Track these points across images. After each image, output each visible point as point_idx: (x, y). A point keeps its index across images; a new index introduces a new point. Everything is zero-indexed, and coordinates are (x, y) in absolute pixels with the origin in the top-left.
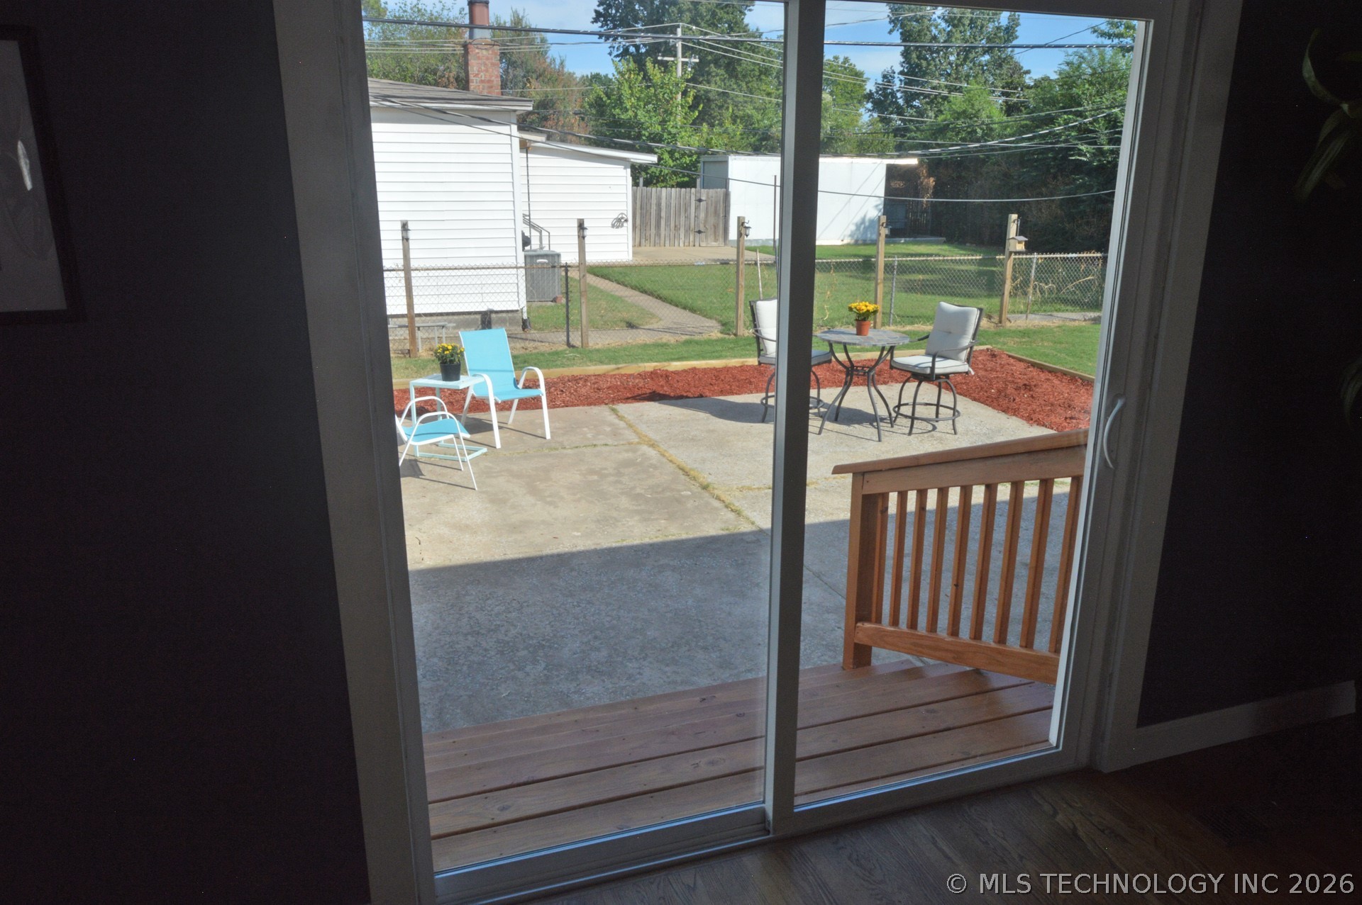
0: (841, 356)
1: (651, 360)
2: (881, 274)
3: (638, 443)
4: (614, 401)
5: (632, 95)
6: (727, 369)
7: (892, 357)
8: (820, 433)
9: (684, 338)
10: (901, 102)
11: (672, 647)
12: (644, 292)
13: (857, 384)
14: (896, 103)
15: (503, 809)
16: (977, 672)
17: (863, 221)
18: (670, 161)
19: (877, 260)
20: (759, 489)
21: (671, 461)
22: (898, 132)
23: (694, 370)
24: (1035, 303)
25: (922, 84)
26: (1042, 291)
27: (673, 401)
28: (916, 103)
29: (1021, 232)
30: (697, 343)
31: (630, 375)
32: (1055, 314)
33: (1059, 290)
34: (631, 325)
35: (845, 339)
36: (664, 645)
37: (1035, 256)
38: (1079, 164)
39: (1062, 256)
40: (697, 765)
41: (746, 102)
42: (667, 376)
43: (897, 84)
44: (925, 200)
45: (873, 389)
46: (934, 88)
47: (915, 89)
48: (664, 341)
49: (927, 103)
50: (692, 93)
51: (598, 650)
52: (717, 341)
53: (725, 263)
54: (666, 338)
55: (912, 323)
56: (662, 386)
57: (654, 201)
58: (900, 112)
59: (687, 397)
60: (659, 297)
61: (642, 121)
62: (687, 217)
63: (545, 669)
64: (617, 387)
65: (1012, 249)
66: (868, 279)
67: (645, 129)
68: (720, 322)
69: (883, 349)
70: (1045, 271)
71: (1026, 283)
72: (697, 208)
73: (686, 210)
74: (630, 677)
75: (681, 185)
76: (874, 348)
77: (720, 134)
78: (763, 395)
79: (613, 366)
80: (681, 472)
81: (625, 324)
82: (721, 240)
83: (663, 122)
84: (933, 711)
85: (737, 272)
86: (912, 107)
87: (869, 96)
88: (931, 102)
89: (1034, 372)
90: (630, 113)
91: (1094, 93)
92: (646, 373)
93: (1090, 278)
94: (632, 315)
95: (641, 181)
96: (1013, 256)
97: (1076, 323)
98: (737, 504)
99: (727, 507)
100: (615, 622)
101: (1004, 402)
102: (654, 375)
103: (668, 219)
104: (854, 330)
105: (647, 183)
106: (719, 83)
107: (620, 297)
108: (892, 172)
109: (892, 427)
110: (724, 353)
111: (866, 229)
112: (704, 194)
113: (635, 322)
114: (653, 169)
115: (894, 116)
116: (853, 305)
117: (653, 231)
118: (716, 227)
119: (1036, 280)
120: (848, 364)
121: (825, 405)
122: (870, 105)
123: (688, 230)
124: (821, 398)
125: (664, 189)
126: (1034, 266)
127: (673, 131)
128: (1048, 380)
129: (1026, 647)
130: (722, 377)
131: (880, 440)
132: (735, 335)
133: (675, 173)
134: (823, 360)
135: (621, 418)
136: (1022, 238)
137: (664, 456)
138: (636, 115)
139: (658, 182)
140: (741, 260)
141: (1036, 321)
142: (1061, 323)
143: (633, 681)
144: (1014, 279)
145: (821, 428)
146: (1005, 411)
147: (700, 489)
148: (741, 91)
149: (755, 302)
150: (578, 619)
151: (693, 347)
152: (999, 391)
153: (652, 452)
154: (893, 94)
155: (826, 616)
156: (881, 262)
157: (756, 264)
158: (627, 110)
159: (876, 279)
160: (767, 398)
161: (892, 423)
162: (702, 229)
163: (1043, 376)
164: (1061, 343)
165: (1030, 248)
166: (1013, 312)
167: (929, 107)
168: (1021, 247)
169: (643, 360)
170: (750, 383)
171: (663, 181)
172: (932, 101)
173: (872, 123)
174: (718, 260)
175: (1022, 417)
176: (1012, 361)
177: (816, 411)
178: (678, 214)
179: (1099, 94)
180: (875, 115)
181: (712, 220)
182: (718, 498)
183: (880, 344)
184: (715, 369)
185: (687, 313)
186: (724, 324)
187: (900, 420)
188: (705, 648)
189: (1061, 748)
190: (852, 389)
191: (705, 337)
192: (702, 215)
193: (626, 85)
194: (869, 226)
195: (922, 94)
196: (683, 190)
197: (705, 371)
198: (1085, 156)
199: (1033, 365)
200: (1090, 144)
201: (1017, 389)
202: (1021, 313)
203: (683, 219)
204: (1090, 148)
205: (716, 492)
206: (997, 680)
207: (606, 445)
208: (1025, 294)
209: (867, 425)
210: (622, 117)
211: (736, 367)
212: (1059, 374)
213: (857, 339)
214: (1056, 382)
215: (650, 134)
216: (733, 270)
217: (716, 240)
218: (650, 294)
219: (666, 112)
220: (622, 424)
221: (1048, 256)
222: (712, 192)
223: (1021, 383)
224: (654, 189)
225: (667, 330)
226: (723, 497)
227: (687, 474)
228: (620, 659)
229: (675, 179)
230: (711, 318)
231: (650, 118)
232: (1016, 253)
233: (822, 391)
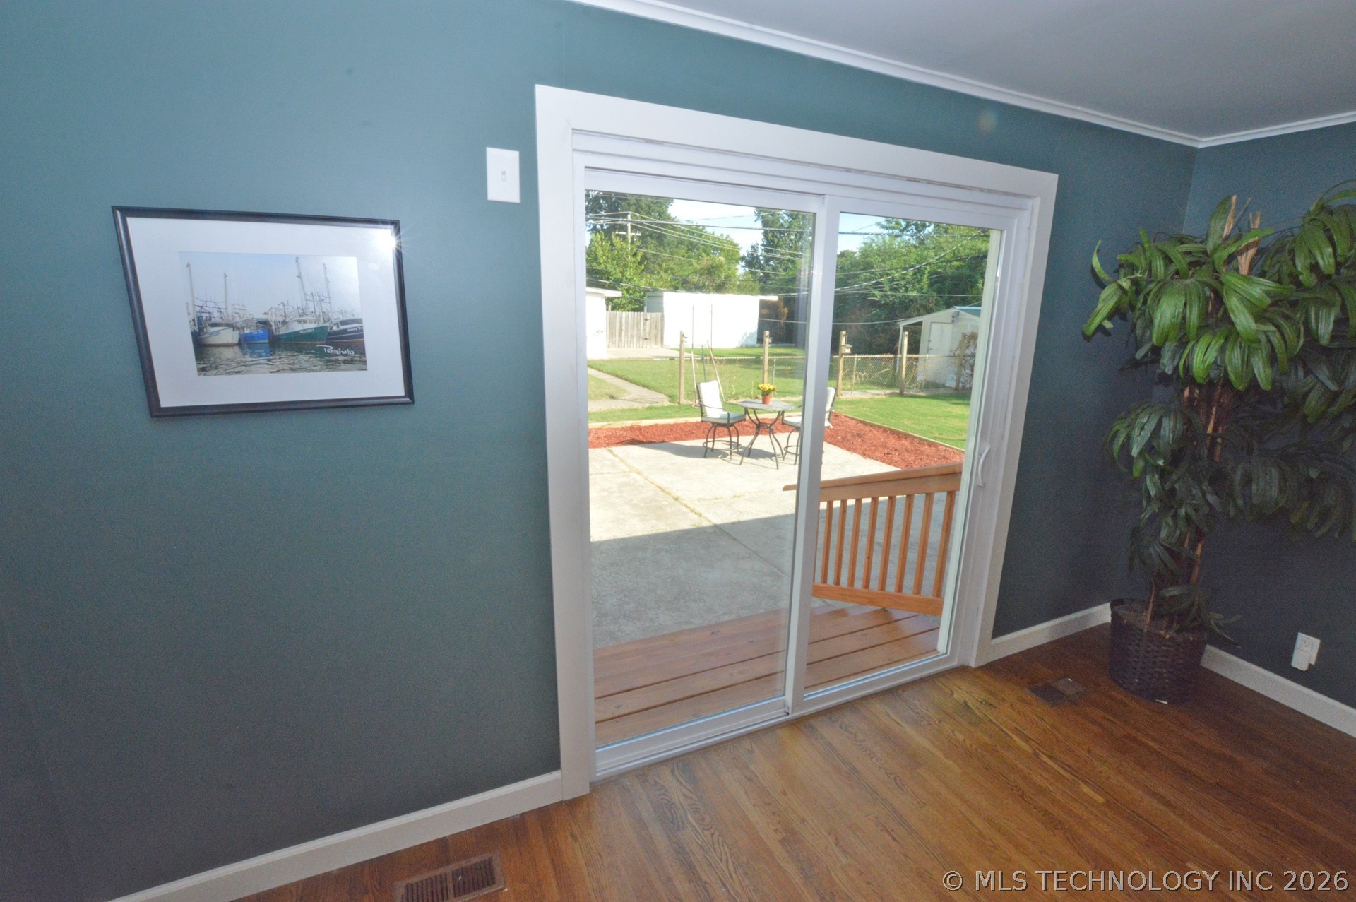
0: (753, 416)
1: (629, 419)
2: (766, 366)
3: (630, 472)
4: (609, 444)
5: (604, 255)
6: (677, 425)
7: (783, 417)
8: (741, 464)
9: (647, 405)
10: (762, 262)
11: (675, 600)
12: (617, 376)
13: (762, 434)
14: (760, 263)
15: (618, 707)
16: (884, 610)
17: (745, 334)
18: (628, 295)
19: (764, 358)
20: (710, 499)
21: (652, 483)
22: (760, 280)
23: (656, 425)
24: (856, 384)
25: (776, 252)
26: (860, 377)
27: (646, 445)
28: (771, 263)
29: (848, 342)
30: (656, 408)
31: (617, 429)
32: (868, 391)
33: (870, 376)
34: (612, 397)
35: (756, 406)
36: (669, 599)
37: (856, 356)
38: (875, 302)
39: (871, 356)
40: (732, 675)
41: (669, 260)
42: (640, 429)
43: (760, 252)
44: (782, 321)
45: (772, 436)
46: (782, 254)
47: (771, 255)
48: (635, 407)
49: (778, 263)
50: (640, 254)
51: (628, 603)
52: (668, 407)
53: (672, 359)
54: (636, 405)
55: (784, 396)
56: (638, 436)
57: (618, 320)
58: (762, 268)
59: (655, 442)
60: (626, 380)
61: (610, 270)
62: (639, 330)
63: (596, 617)
64: (610, 436)
65: (843, 352)
66: (759, 369)
67: (612, 276)
68: (666, 395)
69: (779, 412)
70: (862, 366)
71: (851, 372)
72: (644, 324)
73: (637, 326)
74: (651, 620)
75: (634, 310)
76: (774, 411)
77: (657, 280)
78: (705, 441)
79: (606, 423)
80: (659, 489)
81: (608, 397)
82: (659, 344)
83: (622, 272)
84: (865, 635)
85: (680, 365)
86: (769, 265)
87: (743, 258)
88: (780, 263)
89: (861, 426)
90: (603, 266)
91: (880, 260)
92: (627, 427)
93: (887, 369)
94: (613, 391)
95: (610, 307)
96: (844, 356)
97: (880, 397)
98: (698, 510)
99: (692, 511)
100: (636, 585)
101: (847, 444)
102: (632, 428)
103: (627, 331)
104: (761, 401)
105: (613, 309)
106: (653, 248)
107: (602, 380)
108: (763, 305)
109: (783, 460)
110: (673, 415)
111: (747, 338)
112: (649, 315)
113: (615, 395)
114: (616, 300)
115: (759, 271)
116: (760, 386)
117: (617, 338)
118: (656, 336)
119: (856, 370)
120: (757, 422)
121: (742, 447)
122: (743, 264)
123: (639, 338)
124: (740, 442)
125: (624, 313)
126: (856, 362)
127: (629, 277)
128: (870, 431)
129: (917, 594)
130: (674, 430)
131: (778, 468)
132: (679, 403)
133: (630, 302)
134: (741, 419)
135: (616, 456)
136: (849, 346)
137: (646, 479)
138: (606, 267)
139: (619, 308)
140: (682, 357)
141: (857, 395)
142: (871, 396)
143: (654, 623)
144: (844, 370)
145: (741, 461)
146: (849, 449)
147: (673, 501)
148: (666, 253)
149: (699, 383)
150: (612, 584)
151: (652, 411)
152: (843, 438)
153: (638, 477)
154: (757, 257)
155: (765, 578)
156: (767, 358)
157: (691, 360)
158: (601, 264)
159: (763, 369)
160: (707, 442)
161: (783, 457)
162: (648, 338)
163: (867, 429)
164: (874, 408)
165: (853, 353)
166: (844, 390)
167: (779, 265)
168: (848, 351)
169: (624, 420)
170: (693, 433)
171: (622, 308)
172: (781, 261)
173: (746, 274)
174: (668, 357)
175: (859, 453)
176: (848, 419)
177: (736, 450)
178: (633, 327)
179: (883, 261)
180: (747, 269)
181: (654, 332)
182: (685, 506)
183: (778, 410)
184: (670, 425)
185: (645, 389)
186: (670, 397)
187: (788, 456)
188: (695, 601)
189: (948, 654)
190: (759, 437)
191: (660, 404)
192: (648, 329)
193: (600, 248)
194: (749, 337)
195: (775, 258)
196: (636, 313)
197: (664, 426)
198: (876, 297)
199: (861, 422)
200: (880, 291)
201: (853, 436)
202: (848, 390)
203: (636, 331)
204: (881, 293)
205: (684, 502)
206: (897, 614)
207: (609, 473)
208: (851, 378)
209: (768, 459)
210: (598, 268)
211: (682, 424)
212: (876, 427)
213: (764, 406)
214: (875, 432)
215: (615, 278)
216: (677, 363)
217: (656, 344)
218: (621, 377)
219: (624, 265)
220: (617, 460)
221: (863, 356)
222: (654, 314)
223: (855, 432)
224: (618, 312)
225: (635, 400)
226: (689, 505)
227: (663, 490)
228: (643, 609)
229: (630, 307)
230: (661, 393)
231: (615, 269)
232: (846, 354)
233: (740, 438)
